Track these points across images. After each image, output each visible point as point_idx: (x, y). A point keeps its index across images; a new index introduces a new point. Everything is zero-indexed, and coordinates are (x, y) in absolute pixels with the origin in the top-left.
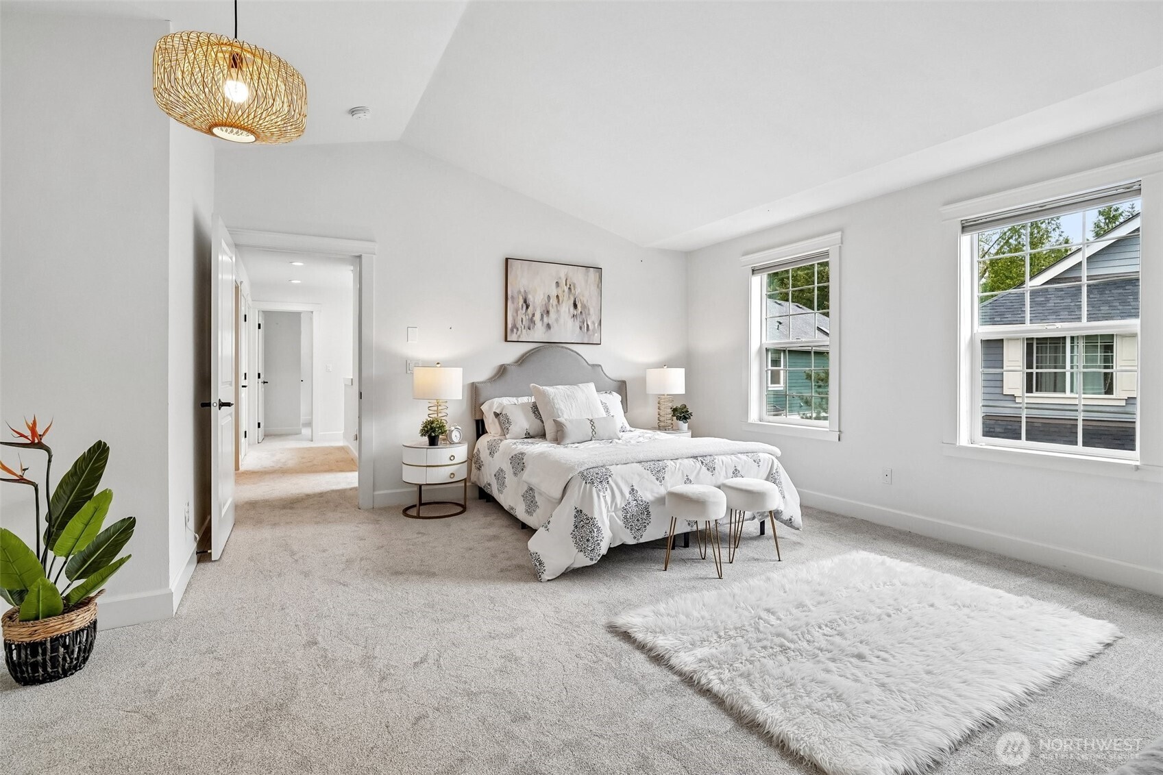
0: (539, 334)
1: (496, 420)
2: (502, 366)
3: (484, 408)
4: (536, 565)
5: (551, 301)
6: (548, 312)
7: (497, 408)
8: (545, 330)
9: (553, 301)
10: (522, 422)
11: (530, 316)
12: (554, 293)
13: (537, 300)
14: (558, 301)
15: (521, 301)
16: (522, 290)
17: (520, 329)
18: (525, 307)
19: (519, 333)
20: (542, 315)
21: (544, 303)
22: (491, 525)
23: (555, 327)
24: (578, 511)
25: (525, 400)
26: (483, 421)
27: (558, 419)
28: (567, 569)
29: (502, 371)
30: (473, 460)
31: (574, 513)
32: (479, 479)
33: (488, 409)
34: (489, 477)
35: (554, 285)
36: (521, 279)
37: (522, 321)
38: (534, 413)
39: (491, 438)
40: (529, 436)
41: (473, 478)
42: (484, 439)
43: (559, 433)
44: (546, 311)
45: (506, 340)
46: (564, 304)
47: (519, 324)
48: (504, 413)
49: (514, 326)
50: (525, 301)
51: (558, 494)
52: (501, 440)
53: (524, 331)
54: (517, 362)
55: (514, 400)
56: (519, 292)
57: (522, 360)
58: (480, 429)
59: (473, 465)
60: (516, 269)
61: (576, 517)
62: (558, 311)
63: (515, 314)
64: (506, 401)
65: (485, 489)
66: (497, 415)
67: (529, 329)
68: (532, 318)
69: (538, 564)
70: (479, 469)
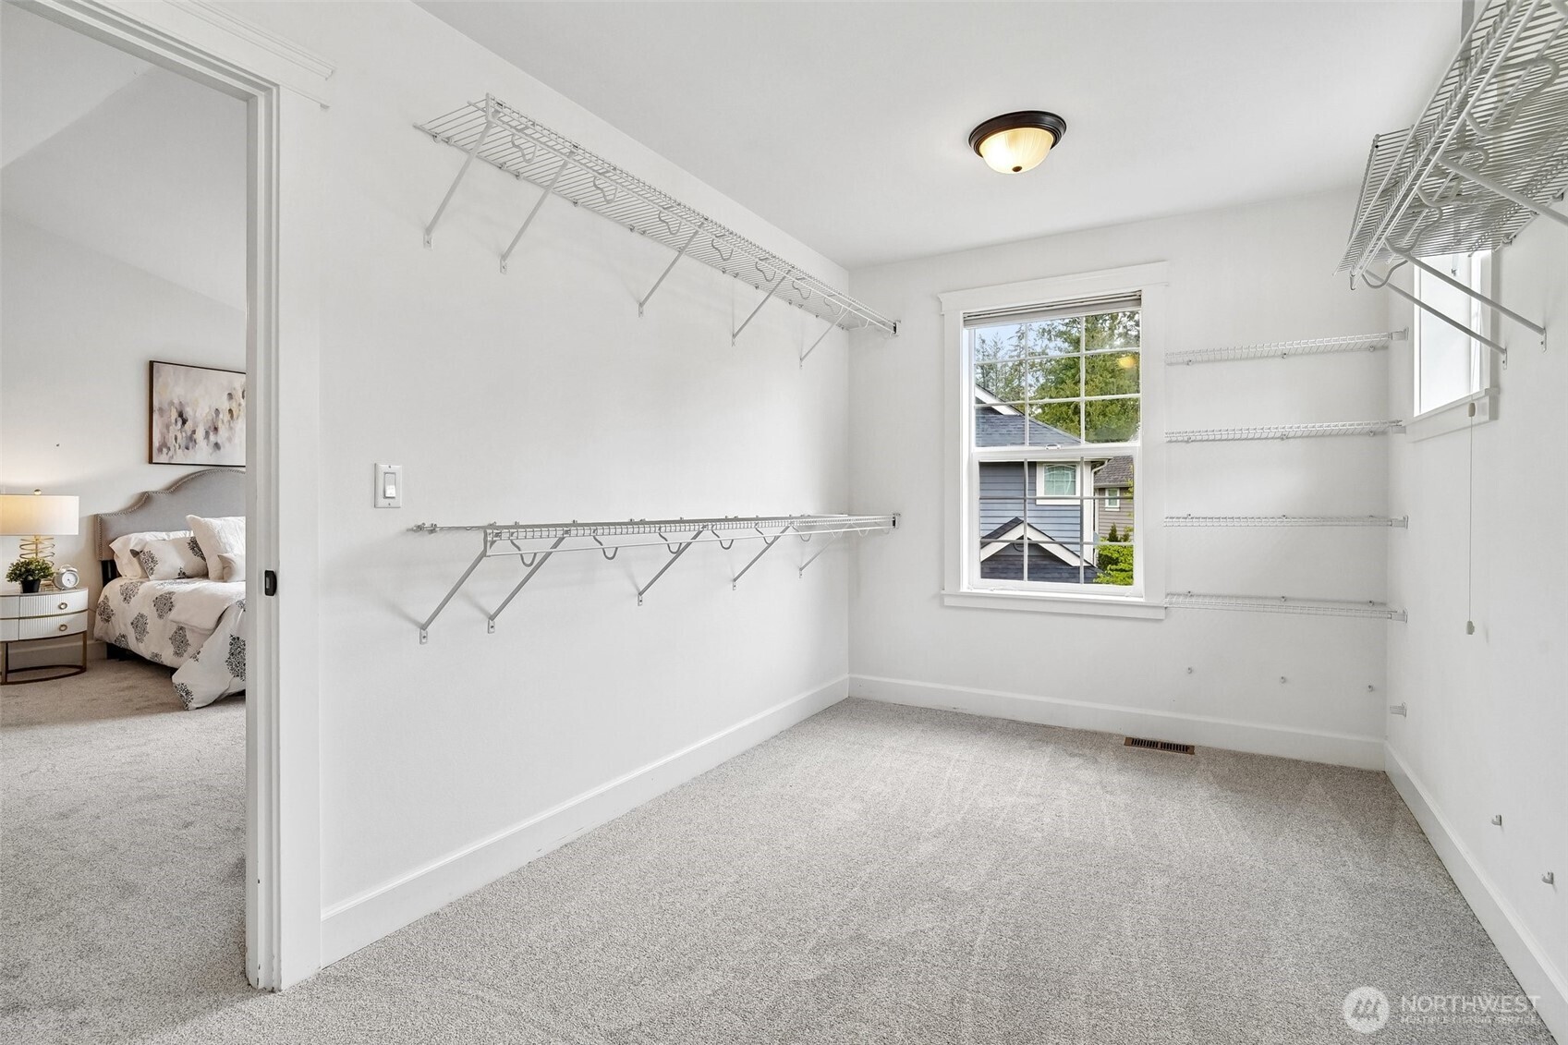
0: (203, 454)
1: (135, 560)
2: (144, 493)
3: (114, 546)
4: (182, 696)
5: (221, 416)
6: (216, 429)
7: (136, 545)
8: (211, 451)
9: (224, 416)
10: (172, 559)
11: (189, 433)
12: (224, 405)
13: (200, 414)
14: (232, 416)
15: (174, 415)
16: (176, 401)
17: (172, 449)
18: (180, 423)
19: (170, 453)
20: (207, 433)
21: (210, 418)
22: (126, 678)
23: (226, 448)
24: (234, 639)
25: (180, 534)
26: (113, 563)
27: (225, 555)
28: (221, 696)
29: (145, 500)
30: (98, 610)
31: (229, 640)
32: (107, 633)
33: (121, 549)
34: (122, 626)
35: (225, 397)
36: (172, 389)
37: (176, 439)
38: (193, 549)
39: (127, 581)
40: (183, 575)
41: (98, 632)
42: (115, 585)
43: (226, 570)
44: (212, 428)
45: (151, 461)
46: (240, 420)
47: (171, 442)
48: (146, 550)
49: (164, 445)
50: (181, 415)
51: (211, 624)
52: (142, 583)
53: (179, 452)
54: (168, 489)
55: (164, 535)
56: (171, 403)
57: (176, 487)
58: (109, 571)
59: (98, 617)
60: (164, 376)
61: (231, 644)
62: (231, 428)
63: (165, 431)
64: (149, 536)
65: (117, 644)
66: (135, 553)
67: (187, 448)
68: (191, 435)
69: (184, 694)
70: (108, 619)
